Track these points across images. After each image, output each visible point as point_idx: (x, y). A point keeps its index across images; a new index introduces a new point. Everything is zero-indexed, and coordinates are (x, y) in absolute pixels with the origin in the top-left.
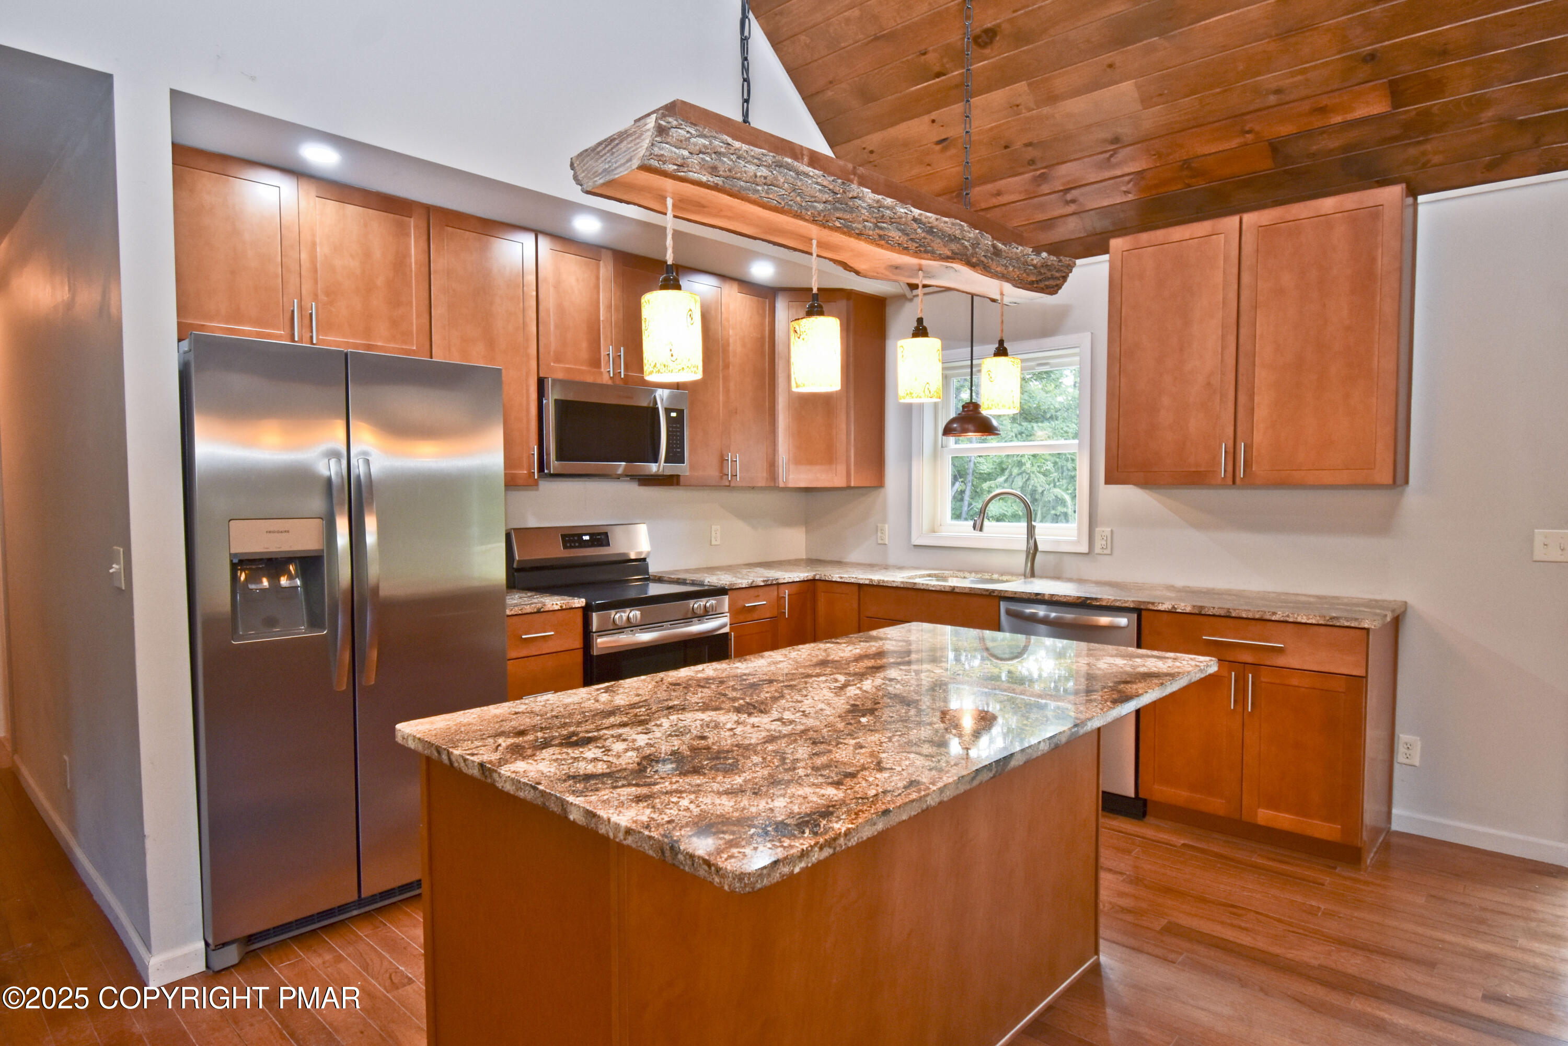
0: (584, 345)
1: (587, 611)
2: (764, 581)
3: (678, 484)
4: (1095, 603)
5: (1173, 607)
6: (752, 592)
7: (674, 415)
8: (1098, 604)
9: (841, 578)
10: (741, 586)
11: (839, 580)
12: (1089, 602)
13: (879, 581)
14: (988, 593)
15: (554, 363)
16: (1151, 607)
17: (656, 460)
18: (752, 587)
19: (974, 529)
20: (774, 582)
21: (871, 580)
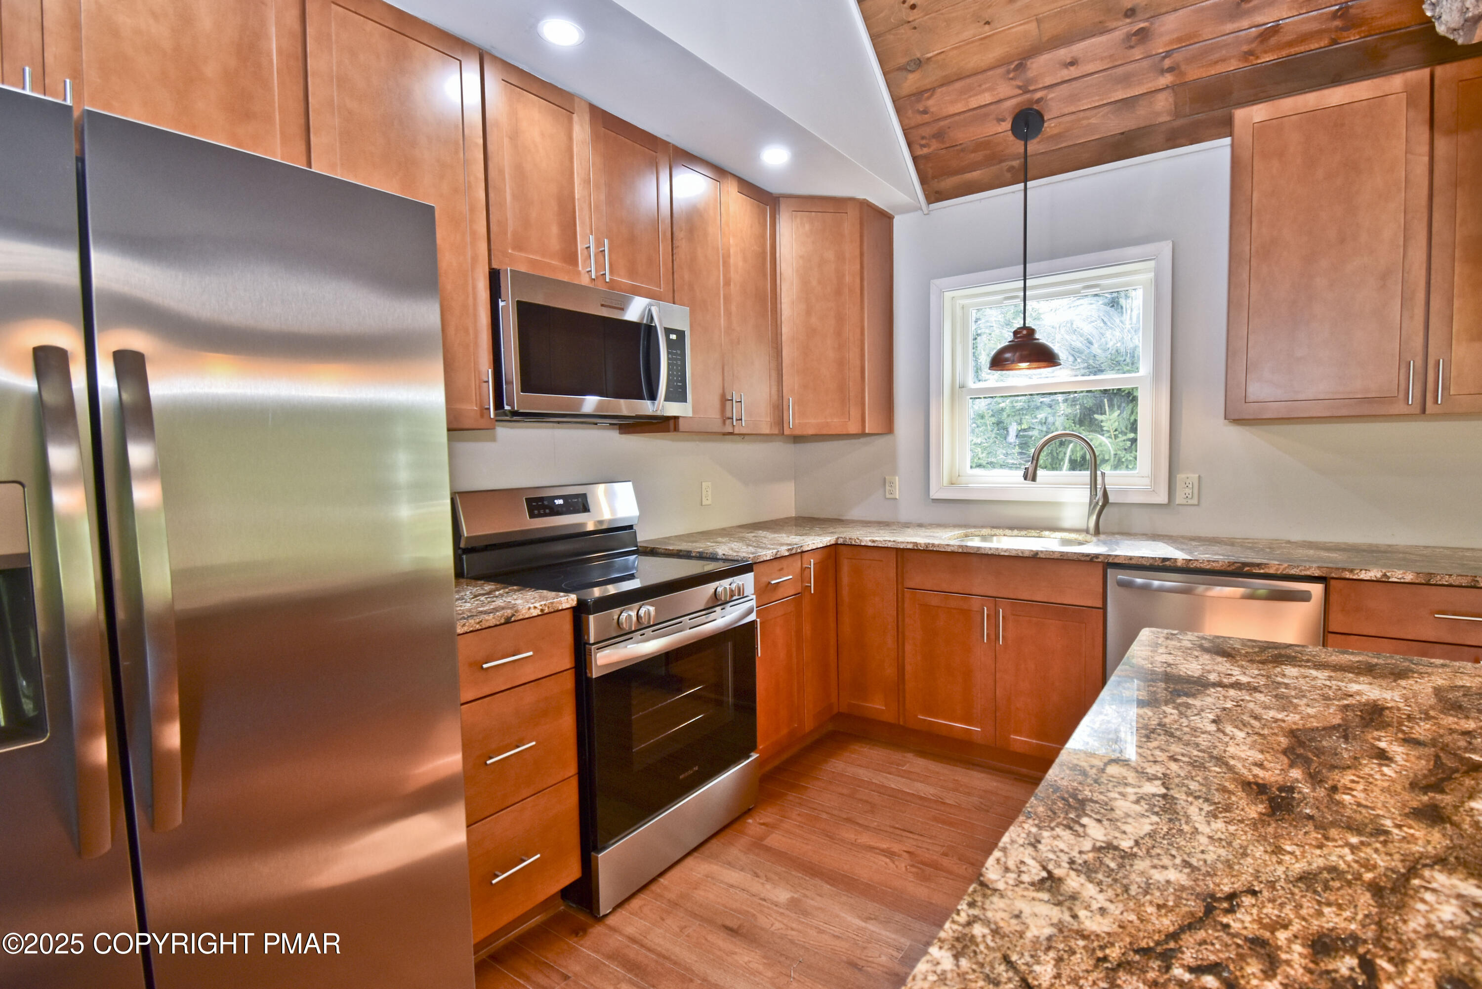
0: (555, 230)
1: (580, 611)
2: (788, 550)
3: (676, 429)
4: (1256, 571)
5: (1385, 575)
6: (776, 564)
7: (673, 337)
8: (1262, 571)
9: (873, 541)
10: (765, 559)
11: (870, 544)
12: (1246, 569)
13: (927, 545)
14: (1088, 559)
15: (513, 249)
16: (1348, 575)
17: (653, 397)
18: (777, 559)
19: (1025, 479)
20: (799, 551)
21: (916, 544)
